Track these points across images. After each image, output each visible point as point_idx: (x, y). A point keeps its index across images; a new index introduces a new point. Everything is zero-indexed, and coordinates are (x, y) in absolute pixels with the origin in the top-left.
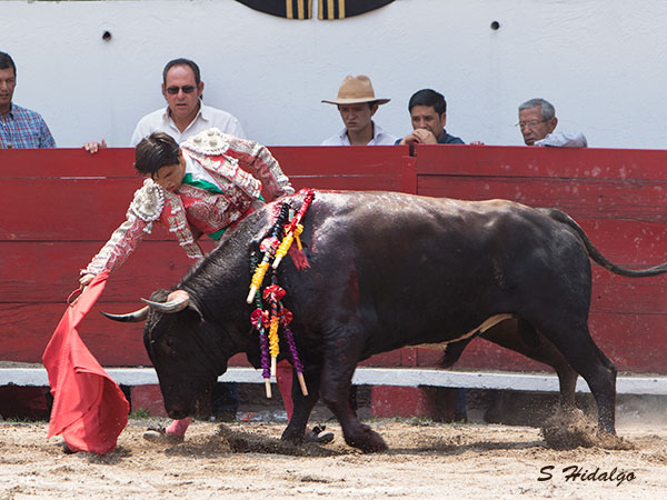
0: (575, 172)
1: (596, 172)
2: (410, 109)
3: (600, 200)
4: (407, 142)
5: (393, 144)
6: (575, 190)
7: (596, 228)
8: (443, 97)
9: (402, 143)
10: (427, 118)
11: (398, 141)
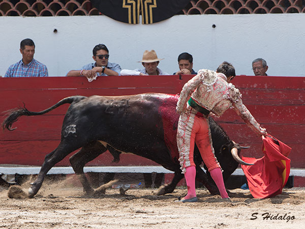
0: (247, 86)
1: (255, 86)
2: (179, 61)
3: (257, 97)
4: (178, 74)
5: (172, 74)
6: (247, 93)
7: (256, 108)
8: (191, 56)
9: (176, 74)
10: (186, 65)
11: (174, 74)
